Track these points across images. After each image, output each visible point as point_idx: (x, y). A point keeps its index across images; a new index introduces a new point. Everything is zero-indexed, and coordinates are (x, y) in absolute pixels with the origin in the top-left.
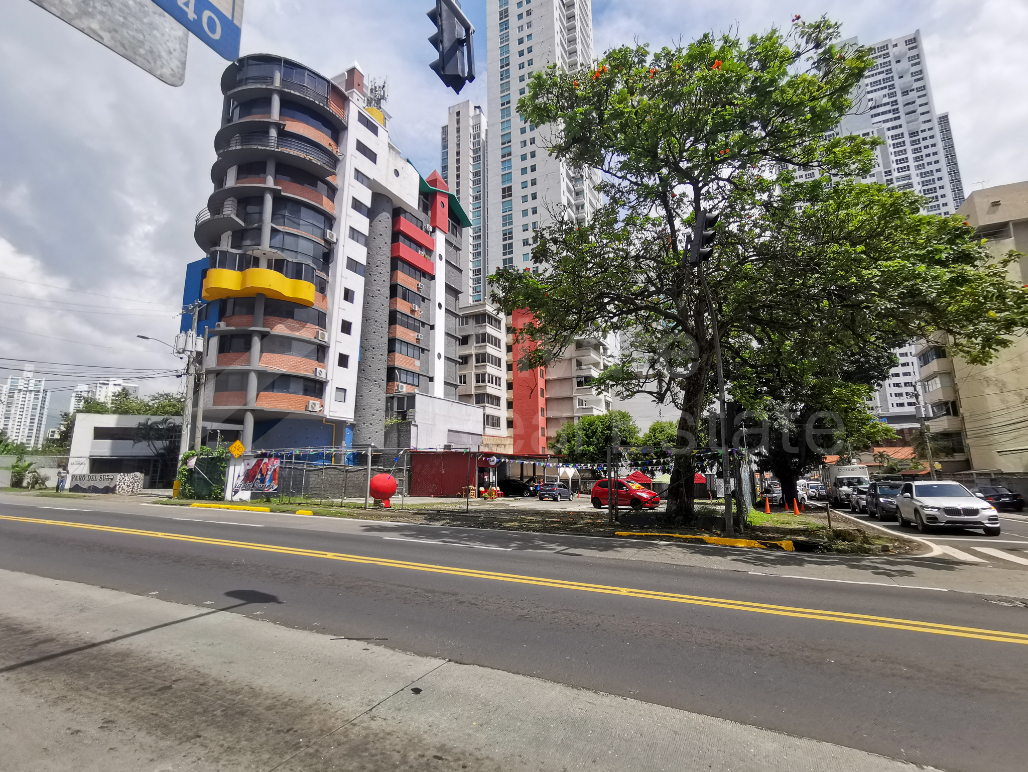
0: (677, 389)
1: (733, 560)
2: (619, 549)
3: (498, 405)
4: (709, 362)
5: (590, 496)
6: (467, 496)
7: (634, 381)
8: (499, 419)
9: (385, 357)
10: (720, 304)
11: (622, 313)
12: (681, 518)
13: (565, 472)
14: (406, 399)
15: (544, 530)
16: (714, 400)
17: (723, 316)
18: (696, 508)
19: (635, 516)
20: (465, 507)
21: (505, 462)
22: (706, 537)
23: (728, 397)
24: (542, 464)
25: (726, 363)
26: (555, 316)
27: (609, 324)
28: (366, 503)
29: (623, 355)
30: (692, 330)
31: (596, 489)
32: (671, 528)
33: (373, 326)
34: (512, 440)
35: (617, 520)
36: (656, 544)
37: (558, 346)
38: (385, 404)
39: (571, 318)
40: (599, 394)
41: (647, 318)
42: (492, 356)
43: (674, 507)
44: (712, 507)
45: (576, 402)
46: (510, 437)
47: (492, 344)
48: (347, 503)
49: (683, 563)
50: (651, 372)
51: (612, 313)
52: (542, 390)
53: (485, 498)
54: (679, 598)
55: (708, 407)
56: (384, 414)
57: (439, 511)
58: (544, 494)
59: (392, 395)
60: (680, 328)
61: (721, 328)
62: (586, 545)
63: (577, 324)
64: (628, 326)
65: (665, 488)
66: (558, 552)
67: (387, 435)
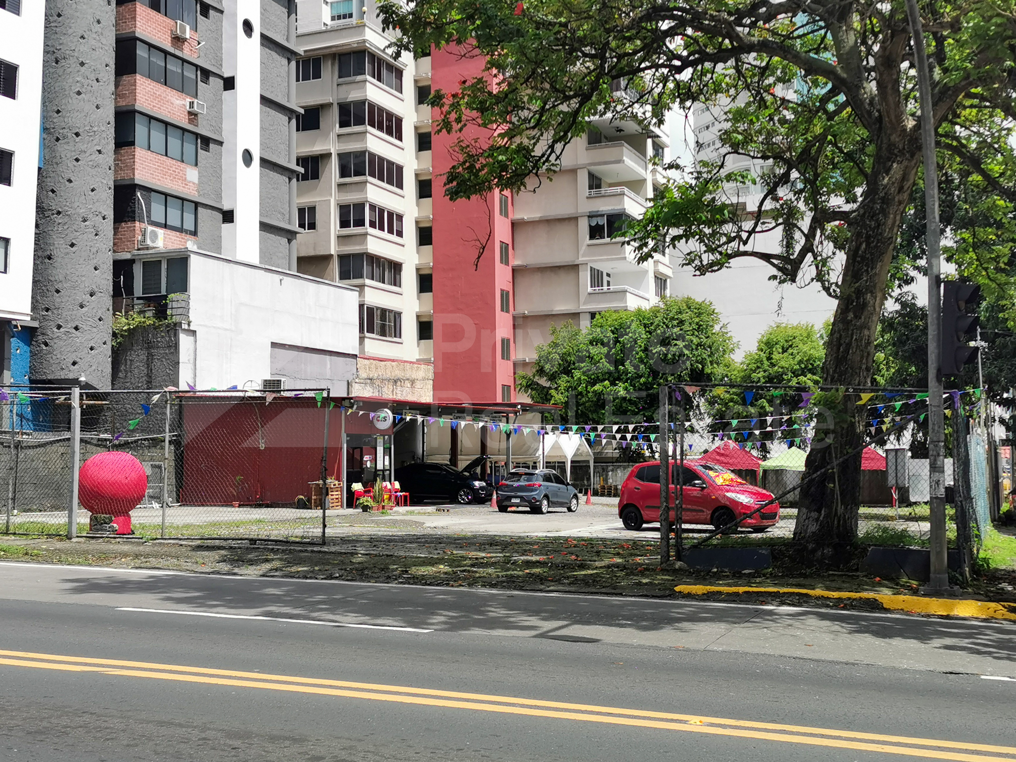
0: (828, 248)
1: (947, 647)
2: (685, 625)
3: (396, 282)
4: (907, 185)
5: (616, 501)
6: (321, 505)
7: (728, 228)
8: (398, 315)
9: (109, 157)
10: (940, 40)
11: (704, 57)
12: (828, 551)
13: (556, 446)
14: (164, 266)
15: (511, 583)
16: (913, 273)
17: (945, 71)
18: (863, 528)
19: (722, 548)
20: (318, 531)
21: (413, 421)
22: (885, 596)
23: (948, 269)
24: (503, 426)
25: (946, 186)
26: (539, 63)
27: (671, 85)
28: (70, 523)
29: (705, 164)
30: (871, 103)
31: (631, 485)
32: (805, 576)
33: (75, 78)
34: (431, 368)
35: (679, 558)
36: (771, 613)
37: (547, 137)
38: (110, 277)
39: (578, 67)
40: (643, 259)
41: (764, 71)
42: (381, 159)
43: (813, 528)
44: (900, 526)
45: (585, 277)
46: (427, 362)
47: (380, 128)
48: (21, 525)
49: (831, 657)
50: (768, 205)
51: (679, 57)
52: (504, 247)
53: (365, 508)
54: (823, 736)
55: (896, 292)
56: (108, 302)
57: (253, 541)
58: (510, 498)
59: (128, 256)
60: (842, 98)
61: (940, 99)
62: (609, 618)
63: (595, 86)
64: (716, 92)
65: (791, 481)
66: (543, 636)
67: (118, 356)
